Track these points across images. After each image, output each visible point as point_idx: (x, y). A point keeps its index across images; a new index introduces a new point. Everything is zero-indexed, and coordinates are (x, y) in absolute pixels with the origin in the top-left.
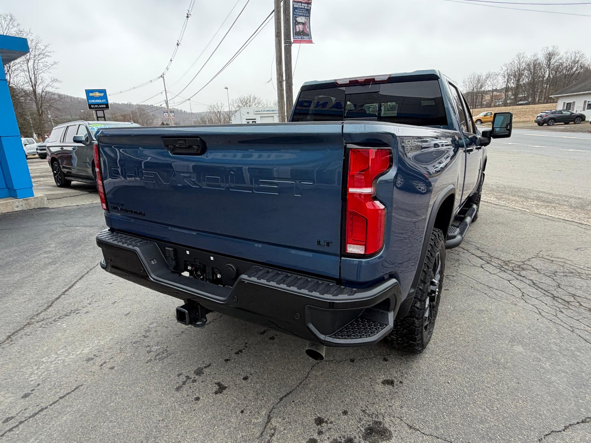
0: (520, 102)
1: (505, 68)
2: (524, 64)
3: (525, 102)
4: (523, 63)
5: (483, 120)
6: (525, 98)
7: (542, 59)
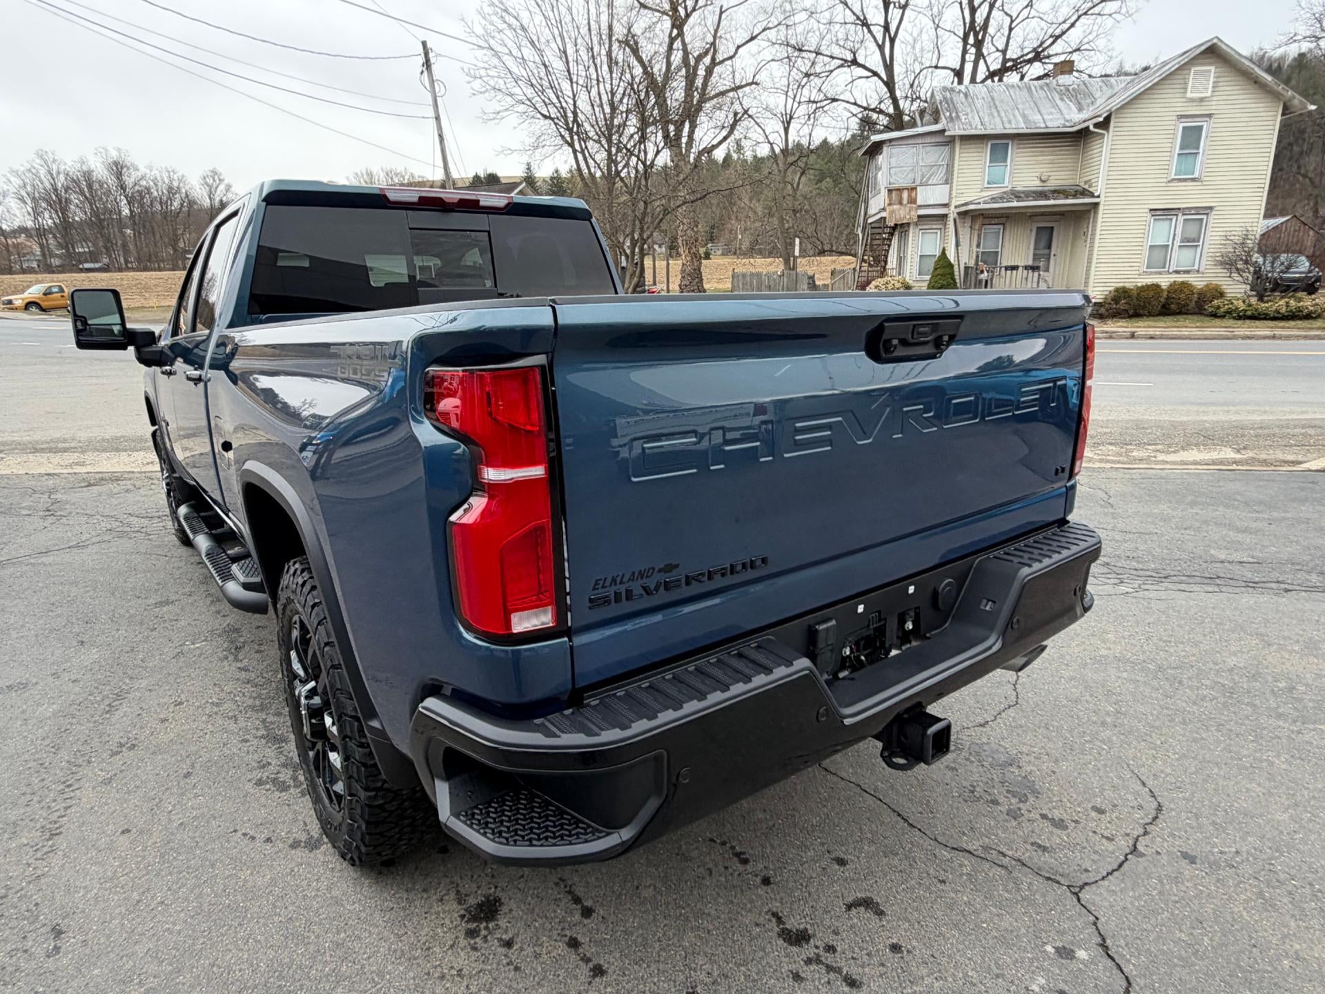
0: (87, 266)
1: (16, 182)
2: (62, 177)
3: (97, 265)
4: (58, 173)
5: (44, 304)
6: (93, 257)
7: (100, 171)
